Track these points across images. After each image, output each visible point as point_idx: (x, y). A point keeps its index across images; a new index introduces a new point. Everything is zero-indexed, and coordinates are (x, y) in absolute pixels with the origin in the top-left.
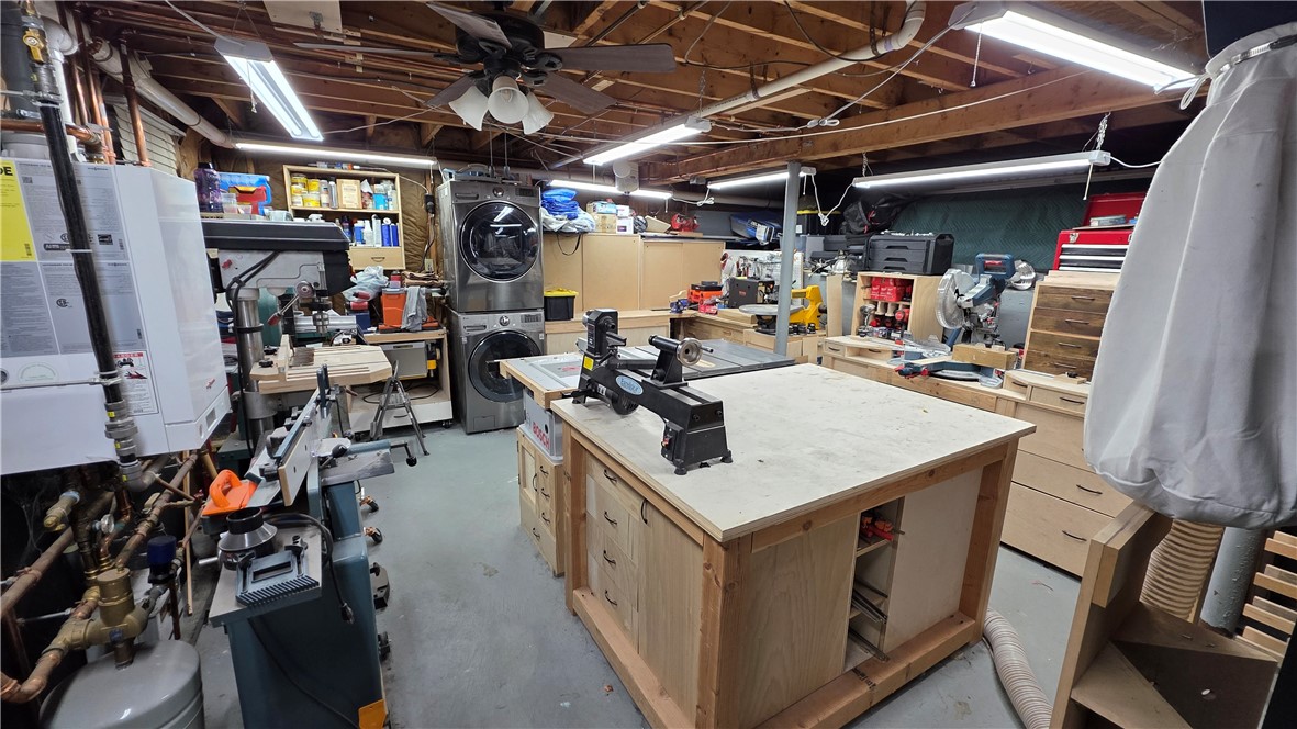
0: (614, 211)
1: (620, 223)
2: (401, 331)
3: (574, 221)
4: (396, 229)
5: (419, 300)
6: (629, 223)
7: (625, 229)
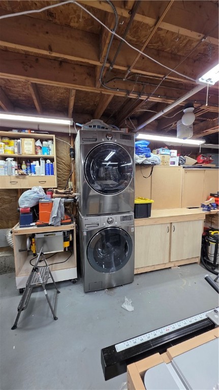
0: (169, 153)
1: (172, 160)
2: (49, 225)
3: (149, 158)
4: (52, 165)
5: (60, 207)
6: (176, 159)
7: (174, 163)
